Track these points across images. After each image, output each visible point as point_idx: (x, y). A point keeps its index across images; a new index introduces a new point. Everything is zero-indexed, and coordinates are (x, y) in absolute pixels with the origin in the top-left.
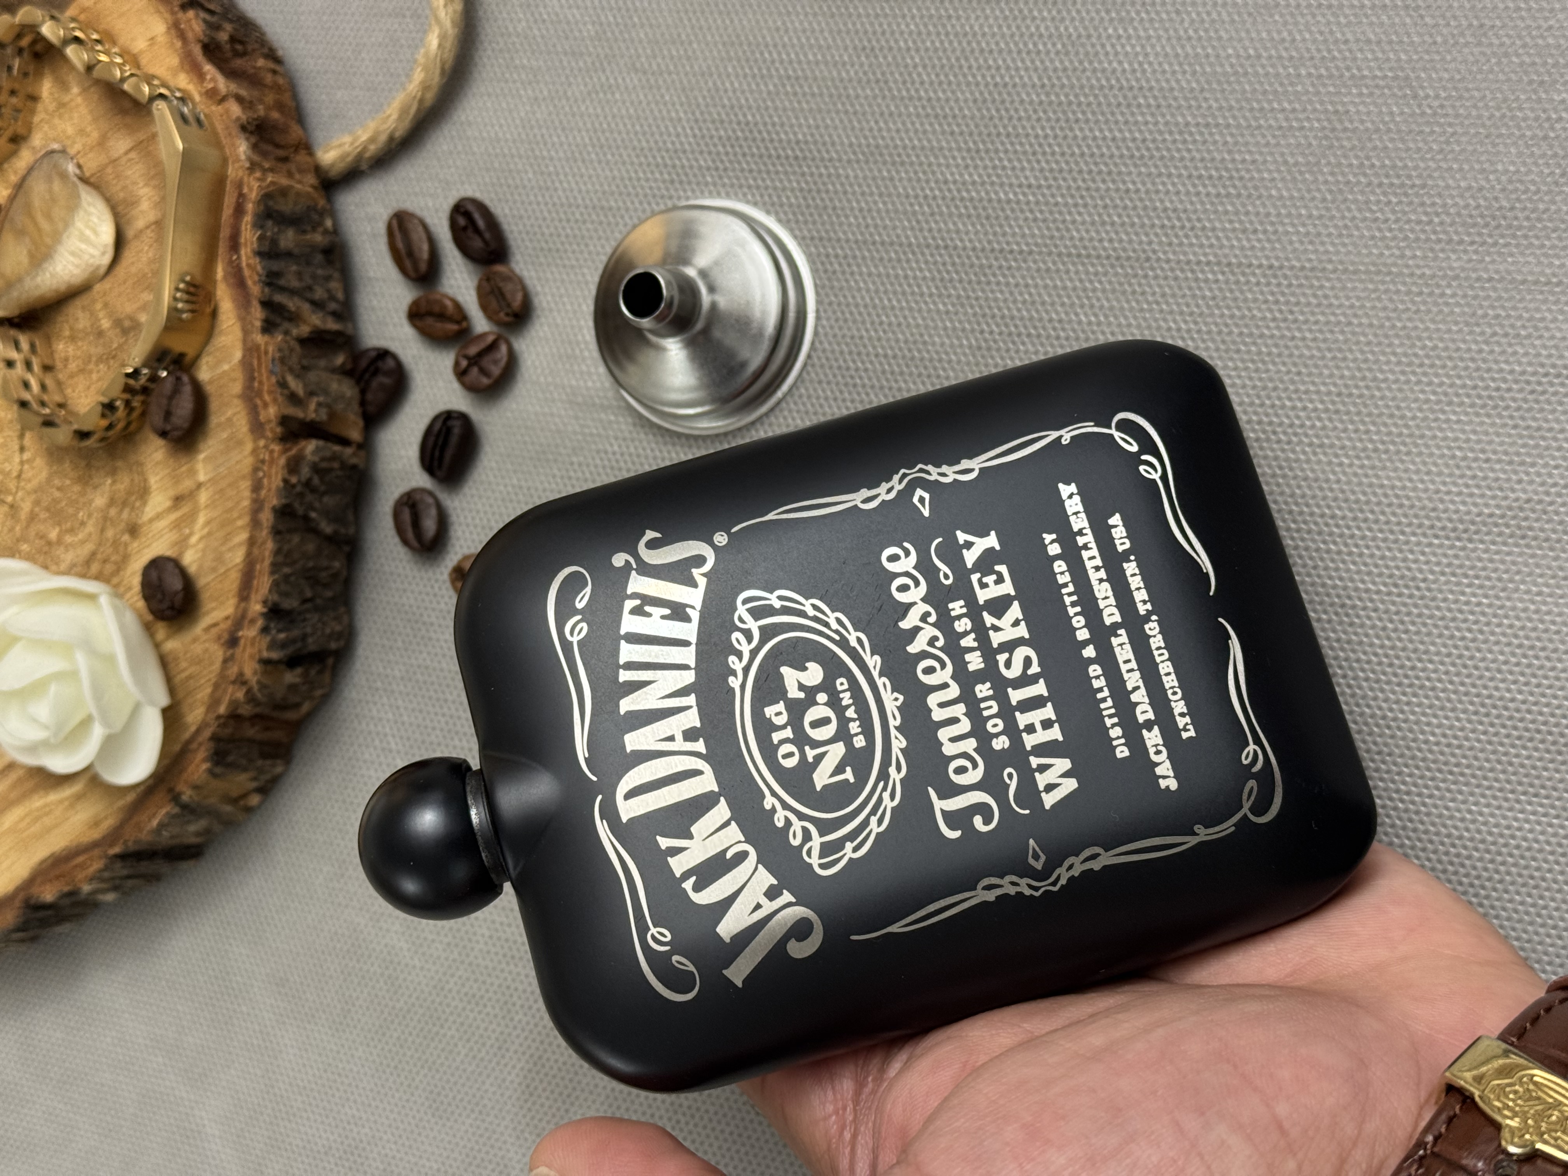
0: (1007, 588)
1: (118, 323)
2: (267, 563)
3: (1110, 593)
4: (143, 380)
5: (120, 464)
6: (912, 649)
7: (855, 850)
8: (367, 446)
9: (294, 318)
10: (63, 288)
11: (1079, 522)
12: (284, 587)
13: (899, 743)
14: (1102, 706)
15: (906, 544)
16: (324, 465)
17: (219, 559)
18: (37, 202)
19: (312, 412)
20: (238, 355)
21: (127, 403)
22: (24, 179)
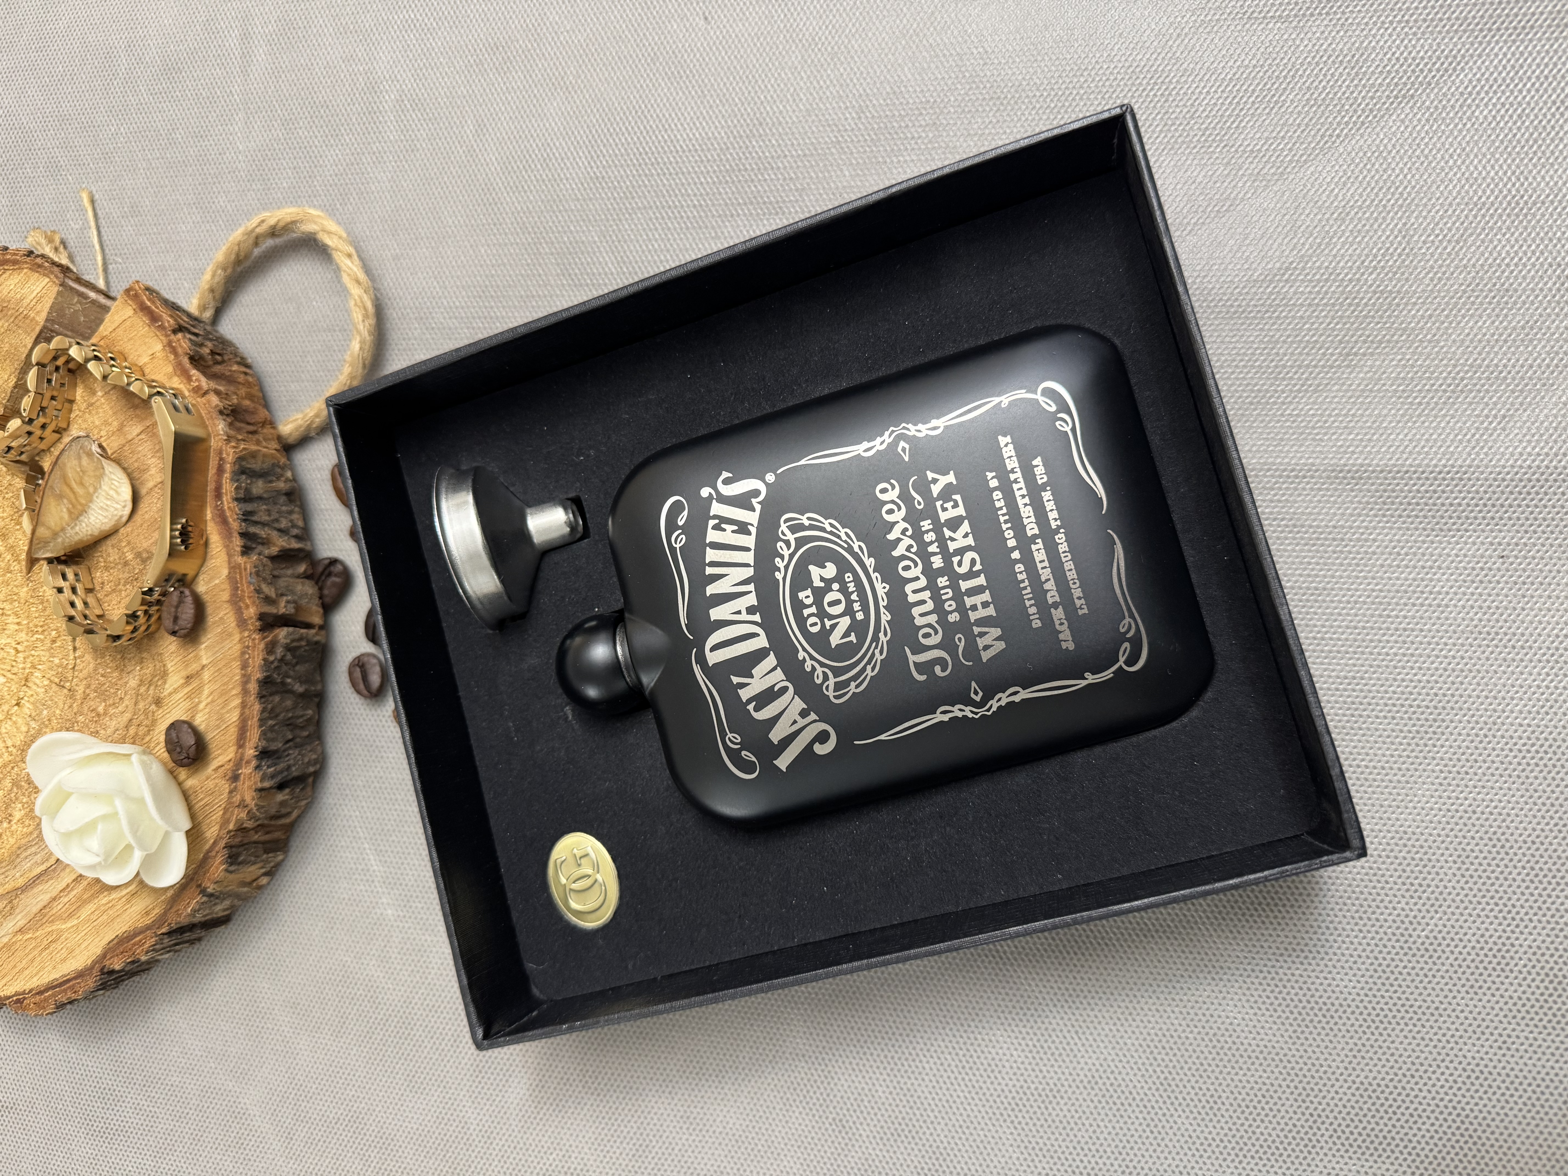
0: (961, 511)
1: (138, 555)
2: (256, 719)
3: (1032, 514)
4: (156, 596)
5: (145, 655)
6: (896, 553)
7: (857, 687)
8: (325, 627)
9: (266, 542)
10: (96, 533)
11: (1012, 464)
12: (269, 735)
13: (886, 617)
14: (1024, 592)
15: (892, 481)
16: (295, 644)
17: (221, 718)
18: (70, 474)
19: (283, 608)
20: (225, 572)
21: (146, 612)
22: (58, 458)
